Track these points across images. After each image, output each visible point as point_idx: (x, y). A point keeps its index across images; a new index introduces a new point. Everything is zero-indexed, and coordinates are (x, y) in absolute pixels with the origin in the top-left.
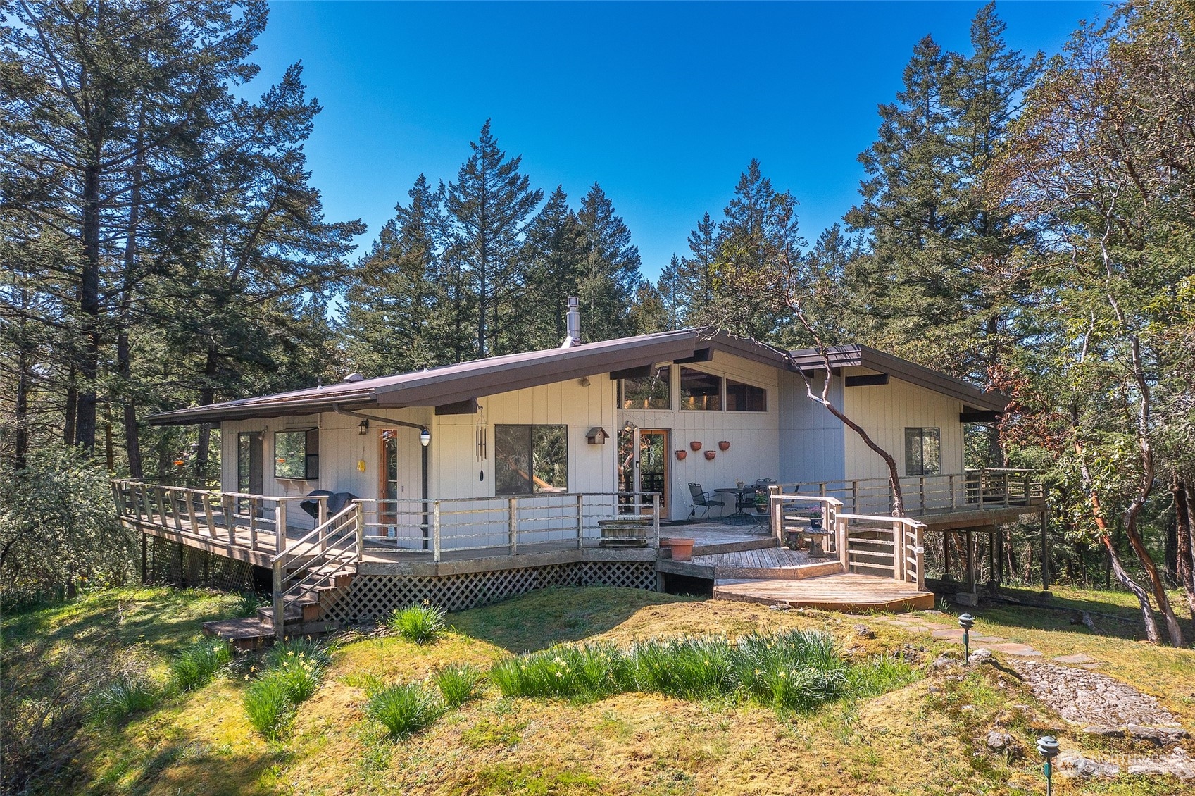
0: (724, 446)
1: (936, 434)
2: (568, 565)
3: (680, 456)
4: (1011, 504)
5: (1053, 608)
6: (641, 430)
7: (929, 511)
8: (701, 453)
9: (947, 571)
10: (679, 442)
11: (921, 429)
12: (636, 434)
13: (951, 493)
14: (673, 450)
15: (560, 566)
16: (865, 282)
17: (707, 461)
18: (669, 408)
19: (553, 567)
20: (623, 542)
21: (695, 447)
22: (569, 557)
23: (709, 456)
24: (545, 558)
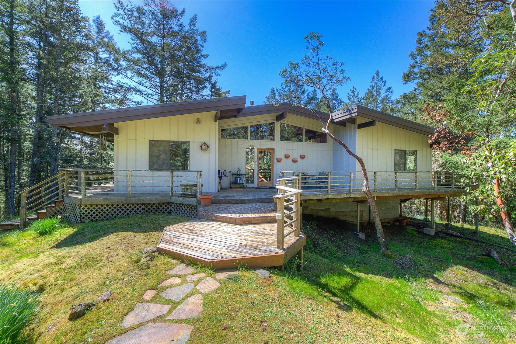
0: (302, 157)
1: (414, 153)
2: (163, 204)
3: (279, 160)
4: (455, 188)
5: (477, 241)
6: (258, 149)
7: (400, 189)
8: (290, 160)
9: (426, 216)
10: (278, 154)
11: (405, 151)
12: (256, 150)
13: (416, 181)
14: (275, 157)
15: (159, 204)
16: (409, 102)
17: (293, 163)
18: (274, 140)
19: (154, 204)
20: (187, 195)
21: (287, 157)
22: (162, 200)
23: (294, 161)
24: (147, 200)
